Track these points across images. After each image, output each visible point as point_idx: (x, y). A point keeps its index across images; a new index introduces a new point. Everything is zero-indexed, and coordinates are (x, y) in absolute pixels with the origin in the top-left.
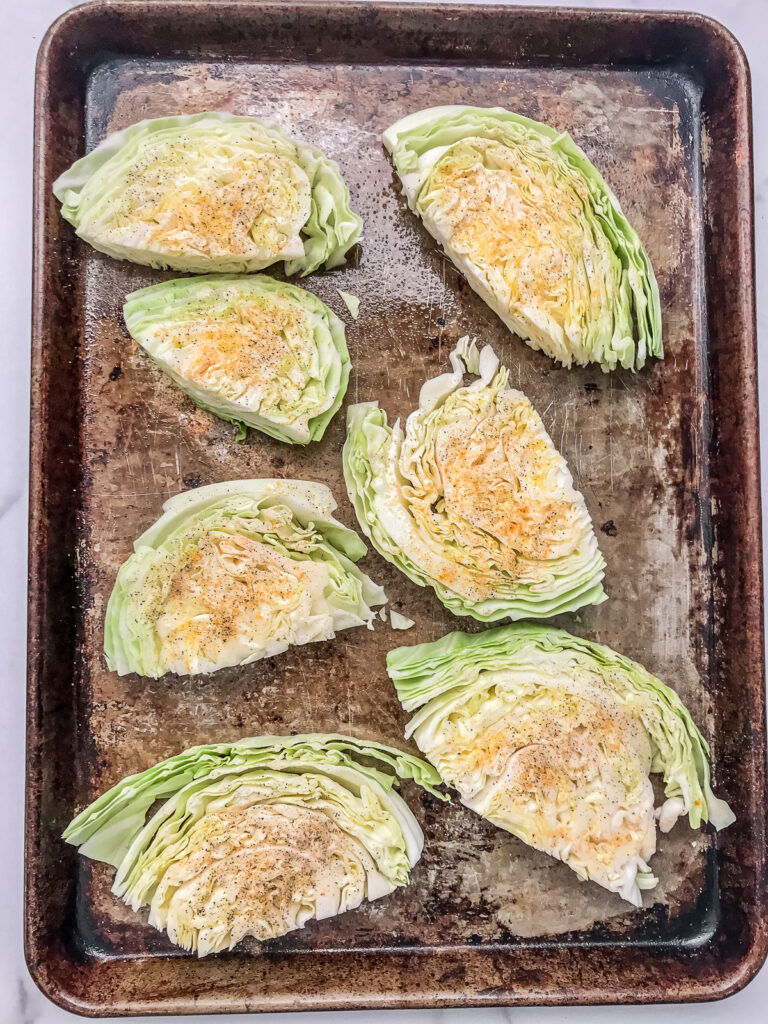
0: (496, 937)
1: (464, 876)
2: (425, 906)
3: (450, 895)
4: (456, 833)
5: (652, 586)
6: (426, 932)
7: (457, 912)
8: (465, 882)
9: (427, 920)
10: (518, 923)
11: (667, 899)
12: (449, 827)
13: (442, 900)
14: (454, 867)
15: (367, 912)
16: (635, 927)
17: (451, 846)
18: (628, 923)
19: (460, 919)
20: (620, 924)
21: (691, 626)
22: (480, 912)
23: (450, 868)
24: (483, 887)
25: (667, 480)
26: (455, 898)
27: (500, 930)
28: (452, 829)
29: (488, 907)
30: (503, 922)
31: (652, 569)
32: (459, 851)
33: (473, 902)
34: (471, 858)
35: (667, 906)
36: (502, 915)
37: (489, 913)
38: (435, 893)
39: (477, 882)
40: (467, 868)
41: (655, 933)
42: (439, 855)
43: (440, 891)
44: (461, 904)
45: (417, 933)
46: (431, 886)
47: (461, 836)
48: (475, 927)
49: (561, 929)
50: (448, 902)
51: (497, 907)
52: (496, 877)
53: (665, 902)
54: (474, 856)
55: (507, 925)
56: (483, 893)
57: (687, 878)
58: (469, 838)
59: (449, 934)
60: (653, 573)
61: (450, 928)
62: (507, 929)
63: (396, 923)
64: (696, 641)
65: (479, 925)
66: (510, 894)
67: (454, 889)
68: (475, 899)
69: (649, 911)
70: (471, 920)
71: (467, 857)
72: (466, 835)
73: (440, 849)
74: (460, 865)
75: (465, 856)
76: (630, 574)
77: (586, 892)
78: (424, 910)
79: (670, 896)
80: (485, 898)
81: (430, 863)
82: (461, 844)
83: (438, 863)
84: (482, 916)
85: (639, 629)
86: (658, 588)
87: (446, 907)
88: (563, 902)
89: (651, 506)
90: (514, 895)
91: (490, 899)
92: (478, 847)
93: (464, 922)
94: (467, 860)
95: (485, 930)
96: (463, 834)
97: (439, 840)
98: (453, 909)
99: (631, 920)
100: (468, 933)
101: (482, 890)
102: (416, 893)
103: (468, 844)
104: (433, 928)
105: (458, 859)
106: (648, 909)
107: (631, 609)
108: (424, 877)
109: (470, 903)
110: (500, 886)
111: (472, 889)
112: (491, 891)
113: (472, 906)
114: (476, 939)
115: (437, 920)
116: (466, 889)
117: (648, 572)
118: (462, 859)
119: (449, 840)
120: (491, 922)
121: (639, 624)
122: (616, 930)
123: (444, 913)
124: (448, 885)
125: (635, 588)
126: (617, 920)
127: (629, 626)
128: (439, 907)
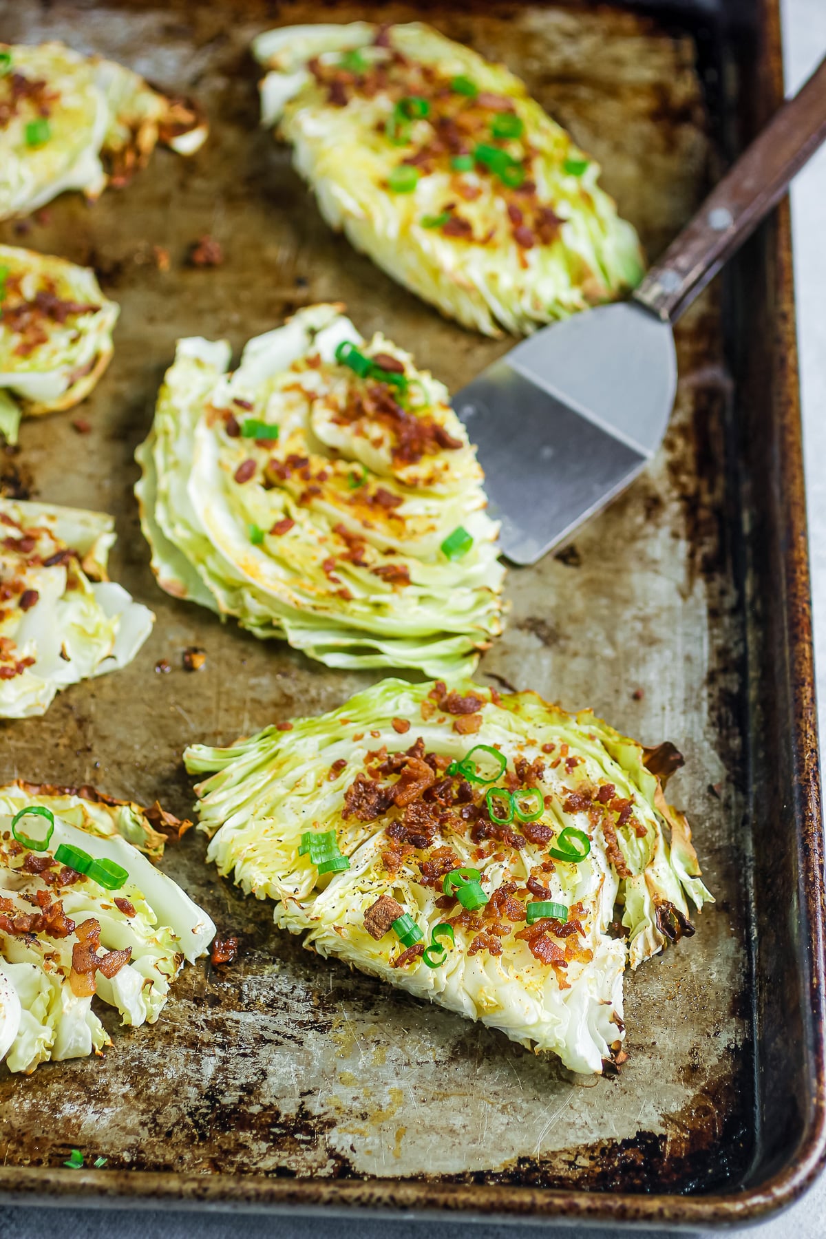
0: (323, 1173)
1: (271, 1069)
2: (190, 1114)
3: (241, 1100)
4: (262, 999)
5: (641, 638)
6: (188, 1157)
7: (251, 1127)
8: (271, 1080)
9: (191, 1138)
10: (369, 1152)
11: (664, 1125)
12: (250, 989)
13: (225, 1106)
14: (254, 1054)
15: (77, 1118)
16: (598, 1170)
17: (248, 1021)
18: (584, 1162)
19: (255, 1140)
20: (571, 1164)
21: (710, 695)
22: (296, 1130)
23: (244, 1055)
24: (306, 1089)
25: (669, 492)
26: (251, 1103)
27: (332, 1162)
28: (255, 993)
29: (312, 1123)
30: (338, 1150)
31: (641, 614)
32: (264, 1028)
33: (284, 1112)
34: (286, 1041)
35: (663, 1137)
36: (336, 1139)
37: (312, 1133)
38: (212, 1095)
39: (294, 1081)
40: (277, 1057)
41: (637, 1182)
42: (226, 1033)
43: (222, 1092)
44: (260, 1115)
45: (170, 1157)
46: (205, 1084)
47: (271, 1005)
48: (285, 1154)
49: (453, 1167)
50: (234, 1111)
51: (331, 1124)
52: (331, 1074)
53: (659, 1130)
54: (291, 1037)
55: (347, 1154)
56: (306, 1099)
57: (703, 1090)
58: (286, 1008)
59: (232, 1163)
60: (645, 620)
61: (235, 1154)
62: (347, 1160)
63: (131, 1140)
64: (719, 718)
65: (292, 1151)
66: (356, 1104)
67: (249, 1089)
68: (288, 1108)
69: (627, 1143)
70: (277, 1143)
71: (280, 1038)
72: (280, 1004)
73: (228, 1023)
74: (264, 1052)
75: (275, 1037)
76: (602, 620)
77: (505, 1107)
78: (189, 1120)
79: (668, 1119)
80: (307, 1107)
81: (208, 1045)
82: (268, 1017)
84: (299, 1136)
85: (617, 698)
86: (651, 641)
87: (232, 1118)
88: (458, 1121)
89: (641, 527)
90: (365, 1106)
91: (317, 1111)
92: (302, 1024)
93: (264, 1146)
94: (278, 1043)
95: (304, 1161)
96: (274, 1000)
97: (229, 1007)
98: (245, 1122)
99: (592, 1158)
100: (269, 1163)
101: (303, 1094)
102: (176, 1092)
103: (282, 1018)
104: (202, 1151)
105: (262, 1041)
106: (624, 1141)
107: (602, 670)
108: (194, 1067)
109: (278, 1114)
110: (338, 1089)
111: (283, 1093)
112: (319, 1097)
113: (282, 1119)
114: (283, 1173)
115: (211, 1139)
116: (273, 1091)
117: (636, 618)
118: (270, 1041)
119: (248, 1009)
120: (315, 1148)
121: (617, 691)
122: (562, 1173)
123: (225, 1128)
124: (237, 1083)
125: (612, 641)
126: (565, 1157)
127: (598, 694)
128: (218, 1118)
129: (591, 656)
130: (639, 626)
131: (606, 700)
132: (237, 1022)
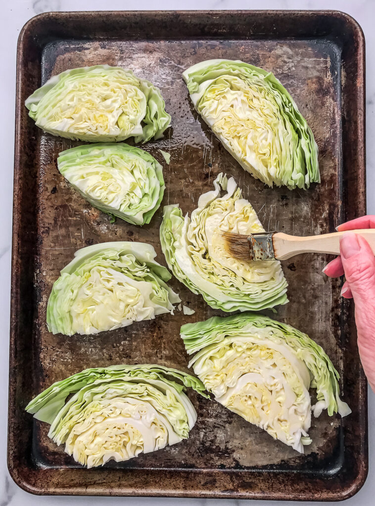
0: (233, 465)
1: (218, 435)
2: (198, 449)
3: (210, 444)
4: (214, 415)
5: (313, 295)
6: (198, 462)
7: (214, 453)
8: (218, 438)
9: (199, 456)
10: (244, 459)
11: (318, 450)
12: (210, 411)
13: (206, 447)
14: (213, 431)
15: (170, 451)
16: (301, 463)
17: (211, 421)
18: (297, 461)
19: (215, 456)
20: (294, 461)
21: (332, 316)
22: (225, 453)
23: (211, 431)
24: (227, 441)
26: (213, 446)
27: (234, 462)
28: (212, 412)
29: (229, 451)
30: (236, 458)
31: (313, 287)
32: (215, 423)
34: (221, 427)
35: (318, 454)
36: (236, 455)
37: (229, 454)
38: (203, 443)
39: (224, 438)
40: (219, 432)
41: (311, 467)
42: (205, 425)
43: (205, 442)
44: (216, 448)
45: (194, 462)
46: (201, 440)
47: (216, 416)
48: (222, 460)
49: (265, 463)
50: (209, 448)
51: (234, 451)
52: (233, 437)
53: (317, 452)
54: (222, 426)
55: (238, 460)
57: (328, 440)
58: (220, 417)
59: (209, 463)
60: (314, 289)
61: (210, 460)
62: (238, 462)
63: (184, 457)
64: (335, 323)
65: (224, 459)
66: (240, 445)
67: (212, 441)
68: (222, 447)
70: (220, 457)
71: (219, 426)
72: (219, 415)
73: (206, 422)
74: (215, 430)
75: (218, 426)
76: (302, 290)
77: (277, 445)
78: (198, 451)
79: (319, 448)
80: (228, 446)
81: (201, 428)
82: (216, 420)
83: (204, 429)
84: (226, 455)
85: (306, 317)
86: (316, 297)
87: (208, 450)
88: (266, 450)
89: (313, 257)
90: (242, 445)
91: (230, 447)
92: (225, 422)
93: (217, 458)
94: (219, 428)
95: (227, 462)
96: (217, 415)
97: (205, 417)
98: (212, 451)
99: (300, 460)
100: (219, 463)
101: (226, 443)
102: (194, 443)
103: (219, 420)
104: (202, 460)
105: (215, 427)
106: (308, 455)
107: (302, 307)
108: (197, 435)
109: (220, 448)
110: (235, 441)
111: (221, 442)
112: (230, 443)
113: (221, 450)
114: (222, 466)
115: (204, 456)
116: (218, 442)
117: (311, 289)
118: (216, 427)
119: (211, 417)
120: (230, 458)
121: (306, 314)
122: (292, 464)
123: (207, 453)
124: (209, 439)
125: (304, 297)
126: (293, 460)
127: (301, 315)
128: (205, 450)
129: (299, 302)
130: (312, 291)
131: (303, 317)
132: (208, 421)
